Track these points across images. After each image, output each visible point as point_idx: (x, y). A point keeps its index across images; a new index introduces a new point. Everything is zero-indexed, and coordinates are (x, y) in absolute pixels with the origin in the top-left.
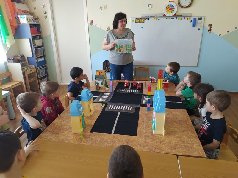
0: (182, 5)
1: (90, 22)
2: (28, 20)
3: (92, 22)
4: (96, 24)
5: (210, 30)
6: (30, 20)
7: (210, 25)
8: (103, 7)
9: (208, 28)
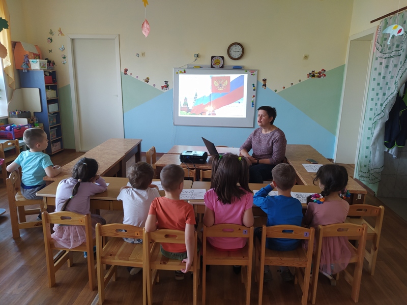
0: (232, 56)
1: (123, 71)
2: (42, 66)
3: (126, 70)
4: (131, 74)
5: (265, 85)
6: (43, 65)
7: (265, 80)
8: (140, 55)
9: (263, 83)
